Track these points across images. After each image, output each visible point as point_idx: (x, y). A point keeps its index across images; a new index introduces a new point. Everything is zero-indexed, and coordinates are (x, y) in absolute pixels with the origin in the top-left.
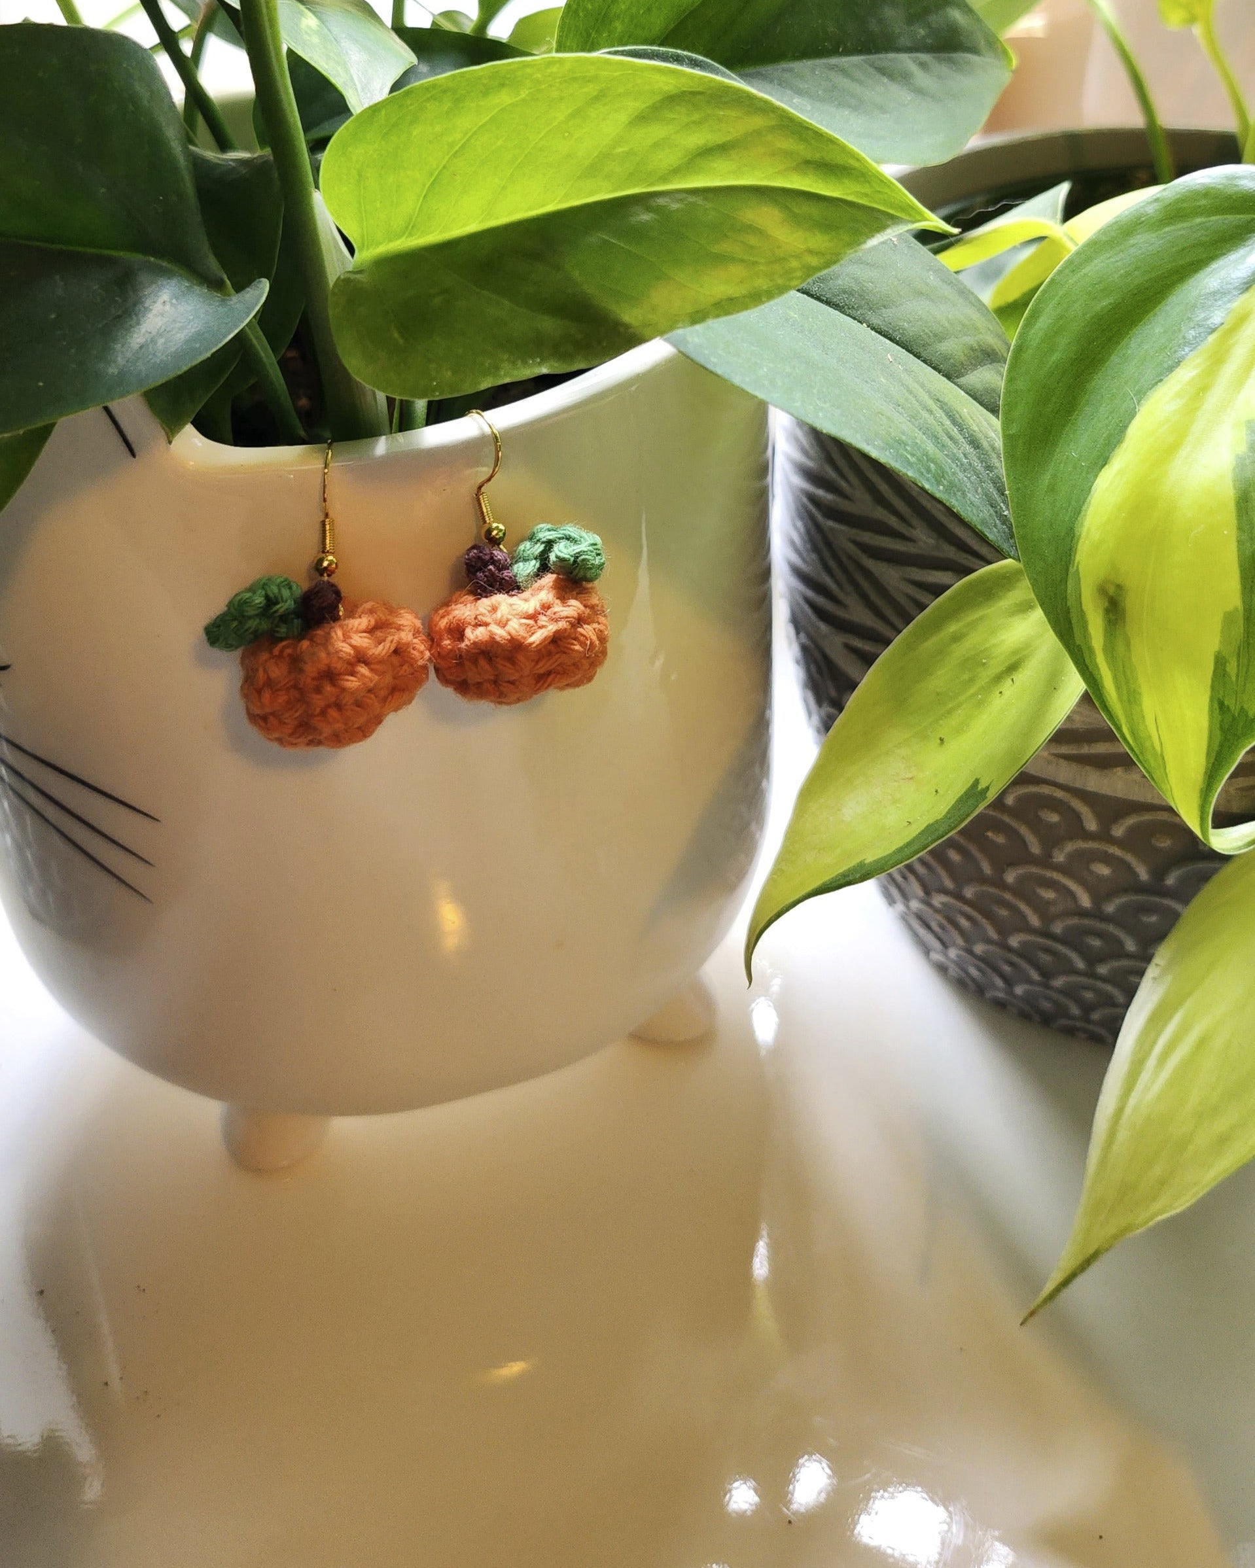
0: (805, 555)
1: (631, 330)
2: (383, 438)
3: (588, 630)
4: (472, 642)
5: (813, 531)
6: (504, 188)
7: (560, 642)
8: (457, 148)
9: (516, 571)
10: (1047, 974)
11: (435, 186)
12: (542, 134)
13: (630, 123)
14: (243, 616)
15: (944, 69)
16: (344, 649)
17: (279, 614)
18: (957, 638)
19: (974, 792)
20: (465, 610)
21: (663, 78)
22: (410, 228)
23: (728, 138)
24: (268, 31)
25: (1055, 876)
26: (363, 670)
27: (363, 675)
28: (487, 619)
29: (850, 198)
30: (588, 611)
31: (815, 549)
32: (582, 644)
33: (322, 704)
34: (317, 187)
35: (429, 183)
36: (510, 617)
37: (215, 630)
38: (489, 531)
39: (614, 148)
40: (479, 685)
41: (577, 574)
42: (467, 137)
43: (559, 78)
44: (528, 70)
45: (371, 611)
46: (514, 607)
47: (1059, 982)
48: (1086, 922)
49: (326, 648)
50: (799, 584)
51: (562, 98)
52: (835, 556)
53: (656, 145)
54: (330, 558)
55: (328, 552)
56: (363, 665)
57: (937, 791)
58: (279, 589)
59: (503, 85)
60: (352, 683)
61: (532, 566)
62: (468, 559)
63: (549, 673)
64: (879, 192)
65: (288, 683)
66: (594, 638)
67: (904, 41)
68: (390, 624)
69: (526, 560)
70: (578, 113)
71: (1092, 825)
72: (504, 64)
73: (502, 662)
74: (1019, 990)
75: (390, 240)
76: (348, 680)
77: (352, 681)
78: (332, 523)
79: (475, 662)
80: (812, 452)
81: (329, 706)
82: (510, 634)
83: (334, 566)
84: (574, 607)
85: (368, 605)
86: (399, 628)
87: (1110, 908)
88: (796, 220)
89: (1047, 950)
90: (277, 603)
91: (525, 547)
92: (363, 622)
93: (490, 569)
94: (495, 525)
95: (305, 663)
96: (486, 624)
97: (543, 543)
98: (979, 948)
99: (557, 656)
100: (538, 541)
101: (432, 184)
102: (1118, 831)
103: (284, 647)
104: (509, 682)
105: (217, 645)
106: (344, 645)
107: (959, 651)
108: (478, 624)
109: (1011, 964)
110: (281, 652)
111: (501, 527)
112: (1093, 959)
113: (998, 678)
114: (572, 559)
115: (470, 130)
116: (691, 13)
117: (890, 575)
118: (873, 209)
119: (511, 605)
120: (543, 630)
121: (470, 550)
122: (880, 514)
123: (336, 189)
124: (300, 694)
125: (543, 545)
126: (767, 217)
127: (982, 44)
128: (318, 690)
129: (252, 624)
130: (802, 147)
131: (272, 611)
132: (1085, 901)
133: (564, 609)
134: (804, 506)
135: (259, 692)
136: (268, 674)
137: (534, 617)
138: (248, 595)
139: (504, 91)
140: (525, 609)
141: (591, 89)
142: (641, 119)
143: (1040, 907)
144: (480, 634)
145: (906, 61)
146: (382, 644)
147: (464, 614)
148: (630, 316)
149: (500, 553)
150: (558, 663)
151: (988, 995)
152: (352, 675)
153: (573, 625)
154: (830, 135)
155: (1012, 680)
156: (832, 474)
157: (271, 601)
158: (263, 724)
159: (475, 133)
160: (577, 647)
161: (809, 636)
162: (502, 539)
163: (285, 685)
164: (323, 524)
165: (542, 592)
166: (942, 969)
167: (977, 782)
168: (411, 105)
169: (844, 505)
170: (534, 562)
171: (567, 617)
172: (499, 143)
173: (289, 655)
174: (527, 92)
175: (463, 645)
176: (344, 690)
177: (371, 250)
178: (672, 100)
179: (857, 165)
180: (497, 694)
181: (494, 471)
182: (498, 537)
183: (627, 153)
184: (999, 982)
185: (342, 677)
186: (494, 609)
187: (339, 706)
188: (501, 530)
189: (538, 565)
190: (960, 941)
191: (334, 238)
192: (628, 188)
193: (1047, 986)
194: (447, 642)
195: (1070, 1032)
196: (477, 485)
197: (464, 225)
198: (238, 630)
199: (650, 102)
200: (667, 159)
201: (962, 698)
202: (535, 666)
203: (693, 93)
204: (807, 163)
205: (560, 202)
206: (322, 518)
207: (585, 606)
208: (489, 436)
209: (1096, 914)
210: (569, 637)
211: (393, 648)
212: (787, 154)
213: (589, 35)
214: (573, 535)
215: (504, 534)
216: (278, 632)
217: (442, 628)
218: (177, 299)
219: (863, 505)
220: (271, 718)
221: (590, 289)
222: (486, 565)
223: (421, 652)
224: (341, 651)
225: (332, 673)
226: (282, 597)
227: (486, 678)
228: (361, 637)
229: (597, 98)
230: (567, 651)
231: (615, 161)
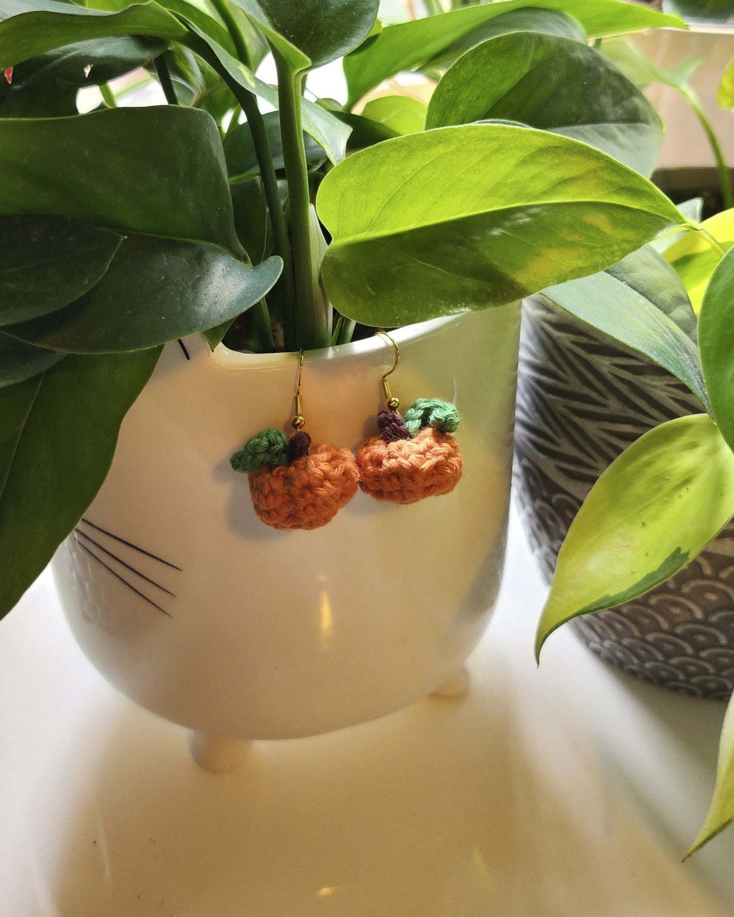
0: (530, 414)
1: (522, 287)
2: (331, 348)
3: (453, 461)
4: (387, 467)
5: (537, 400)
6: (435, 203)
7: (438, 468)
8: (407, 179)
9: (407, 426)
10: (668, 656)
11: (391, 201)
12: (462, 172)
13: (516, 164)
14: (255, 453)
15: (631, 132)
16: (317, 472)
17: (275, 451)
18: (648, 464)
19: (677, 555)
20: (379, 449)
21: (538, 138)
22: (371, 225)
23: (576, 174)
24: (295, 110)
25: (682, 600)
26: (328, 484)
27: (328, 487)
28: (396, 454)
29: (645, 209)
30: (453, 449)
31: (538, 410)
32: (452, 469)
33: (304, 504)
34: (313, 201)
35: (387, 200)
36: (410, 453)
37: (237, 460)
38: (390, 402)
39: (507, 179)
40: (390, 493)
41: (447, 427)
42: (415, 172)
43: (475, 138)
44: (456, 134)
45: (327, 450)
46: (411, 447)
47: (674, 661)
48: (698, 627)
49: (307, 472)
50: (524, 430)
51: (475, 150)
52: (553, 414)
53: (533, 178)
54: (301, 418)
55: (299, 415)
56: (328, 481)
57: (647, 554)
58: (275, 437)
59: (440, 142)
60: (322, 492)
61: (418, 423)
62: (380, 419)
63: (432, 486)
64: (660, 206)
65: (283, 492)
66: (458, 466)
67: (611, 116)
68: (339, 457)
69: (413, 419)
70: (485, 159)
71: (708, 571)
72: (441, 130)
73: (406, 479)
74: (648, 665)
75: (357, 233)
76: (320, 490)
77: (322, 491)
78: (301, 397)
79: (389, 479)
80: (539, 355)
81: (308, 505)
82: (411, 463)
83: (303, 423)
84: (445, 448)
85: (325, 446)
86: (344, 459)
87: (714, 619)
88: (615, 223)
89: (669, 642)
90: (275, 445)
91: (412, 412)
92: (324, 456)
93: (394, 425)
94: (393, 399)
95: (294, 480)
96: (396, 458)
97: (422, 409)
98: (626, 641)
99: (437, 476)
100: (420, 408)
101: (389, 201)
102: (724, 575)
103: (279, 471)
104: (409, 491)
105: (238, 469)
106: (317, 469)
107: (651, 471)
108: (390, 457)
109: (645, 650)
110: (278, 473)
111: (397, 400)
112: (699, 648)
113: (677, 488)
114: (444, 419)
115: (417, 168)
116: (500, 100)
117: (590, 427)
118: (658, 216)
119: (409, 446)
120: (429, 461)
121: (380, 414)
122: (586, 391)
123: (326, 203)
124: (291, 498)
125: (423, 411)
126: (600, 220)
127: (650, 118)
128: (302, 496)
129: (261, 457)
130: (619, 180)
131: (271, 450)
132: (699, 614)
133: (440, 448)
134: (531, 385)
135: (266, 497)
136: (271, 486)
137: (423, 453)
138: (257, 440)
139: (440, 145)
140: (418, 449)
141: (494, 145)
142: (524, 162)
143: (669, 617)
144: (393, 463)
145: (613, 128)
146: (337, 468)
147: (380, 451)
148: (521, 278)
149: (398, 415)
150: (437, 480)
151: (627, 667)
152: (322, 487)
153: (446, 458)
154: (635, 173)
155: (687, 489)
156: (552, 367)
157: (271, 444)
158: (267, 516)
159: (420, 170)
160: (449, 471)
161: (530, 460)
162: (397, 407)
163: (282, 493)
164: (296, 399)
165: (426, 438)
166: (597, 653)
167: (679, 549)
168: (381, 154)
169: (561, 385)
170: (418, 421)
171: (443, 453)
172: (435, 176)
173: (282, 475)
174: (454, 146)
175: (381, 470)
176: (317, 496)
177: (343, 239)
178: (543, 151)
179: (649, 190)
180: (402, 498)
181: (394, 368)
182: (395, 406)
183: (515, 182)
184: (636, 661)
185: (315, 488)
186: (400, 449)
187: (314, 506)
188: (397, 402)
189: (420, 422)
190: (614, 637)
191: (318, 232)
192: (514, 203)
193: (666, 663)
194: (370, 468)
195: (676, 689)
196: (382, 376)
197: (407, 225)
198: (252, 460)
199: (529, 153)
200: (539, 186)
201: (654, 499)
202: (424, 482)
203: (556, 147)
204: (623, 188)
205: (471, 211)
206: (295, 395)
207: (452, 447)
208: (392, 346)
209: (705, 622)
210: (444, 465)
211: (342, 471)
212: (610, 183)
213: (445, 113)
214: (439, 404)
215: (398, 404)
216: (273, 462)
217: (367, 459)
218: (230, 267)
219: (574, 384)
220: (273, 512)
221: (496, 263)
222: (391, 422)
223: (356, 474)
224: (316, 473)
225: (311, 486)
226: (277, 441)
227: (395, 489)
228: (325, 465)
229: (497, 150)
230: (443, 473)
231: (506, 187)
